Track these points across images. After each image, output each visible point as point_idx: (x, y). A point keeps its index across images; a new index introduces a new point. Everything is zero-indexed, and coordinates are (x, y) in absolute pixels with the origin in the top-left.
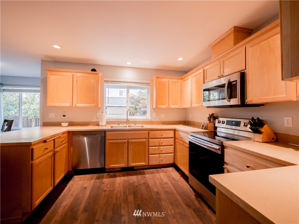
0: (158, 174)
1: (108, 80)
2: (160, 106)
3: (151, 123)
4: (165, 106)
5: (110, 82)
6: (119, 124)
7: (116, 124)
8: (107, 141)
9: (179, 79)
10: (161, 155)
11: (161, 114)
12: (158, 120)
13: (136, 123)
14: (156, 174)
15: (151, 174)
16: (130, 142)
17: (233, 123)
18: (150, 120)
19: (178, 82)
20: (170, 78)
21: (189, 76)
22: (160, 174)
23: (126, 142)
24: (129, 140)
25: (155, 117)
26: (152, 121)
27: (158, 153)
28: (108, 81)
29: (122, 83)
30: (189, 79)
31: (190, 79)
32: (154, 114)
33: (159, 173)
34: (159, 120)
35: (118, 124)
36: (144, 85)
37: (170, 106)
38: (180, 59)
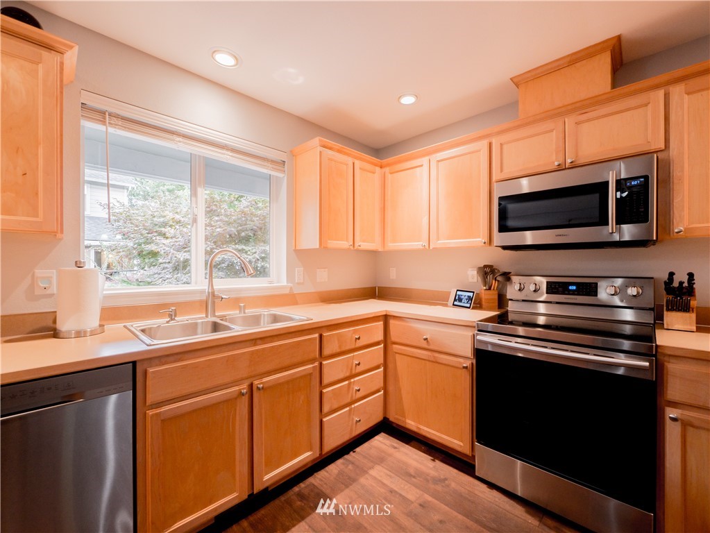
0: (366, 475)
1: (104, 108)
2: (333, 244)
3: (290, 299)
4: (346, 242)
5: (114, 120)
6: (172, 317)
7: (162, 316)
8: (150, 413)
9: (376, 165)
10: (356, 405)
11: (318, 270)
12: (310, 289)
13: (244, 306)
14: (362, 480)
15: (347, 486)
16: (258, 389)
17: (570, 288)
18: (287, 291)
19: (374, 173)
20: (357, 158)
21: (424, 156)
22: (372, 472)
23: (243, 395)
24: (256, 382)
25: (302, 281)
26: (294, 295)
27: (348, 400)
28: (103, 113)
29: (180, 139)
30: (422, 166)
31: (426, 168)
32: (299, 271)
33: (366, 472)
34: (313, 291)
35: (170, 316)
36: (266, 164)
37: (356, 245)
38: (408, 100)
